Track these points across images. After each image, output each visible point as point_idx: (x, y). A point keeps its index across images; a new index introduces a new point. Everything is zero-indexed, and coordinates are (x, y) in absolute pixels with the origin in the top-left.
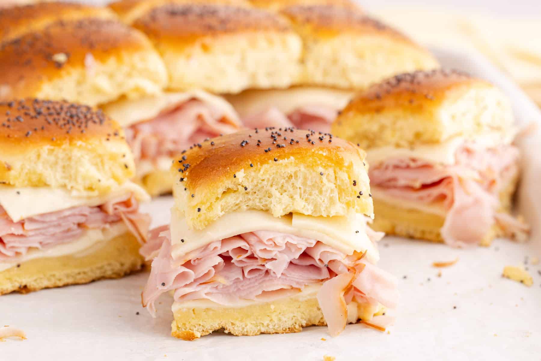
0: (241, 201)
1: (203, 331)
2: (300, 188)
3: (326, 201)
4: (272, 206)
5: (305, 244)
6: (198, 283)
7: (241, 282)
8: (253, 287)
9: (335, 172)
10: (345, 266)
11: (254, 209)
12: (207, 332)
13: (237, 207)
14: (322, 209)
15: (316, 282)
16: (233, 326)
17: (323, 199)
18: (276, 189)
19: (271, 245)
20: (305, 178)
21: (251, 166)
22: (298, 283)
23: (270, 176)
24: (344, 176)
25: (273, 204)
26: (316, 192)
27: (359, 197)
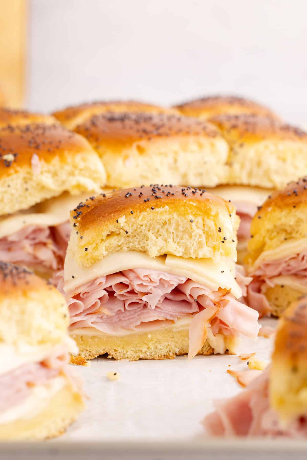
0: (123, 243)
1: (90, 355)
2: (173, 233)
3: (195, 244)
4: (148, 248)
5: (177, 281)
6: (85, 314)
7: (122, 313)
8: (133, 318)
9: (203, 220)
10: (212, 301)
11: (134, 250)
12: (93, 356)
13: (119, 248)
14: (192, 252)
15: (187, 315)
16: (116, 352)
17: (192, 243)
18: (152, 234)
19: (147, 280)
20: (178, 225)
21: (132, 213)
22: (171, 316)
23: (148, 222)
24: (210, 223)
25: (149, 246)
26: (187, 236)
27: (223, 242)
